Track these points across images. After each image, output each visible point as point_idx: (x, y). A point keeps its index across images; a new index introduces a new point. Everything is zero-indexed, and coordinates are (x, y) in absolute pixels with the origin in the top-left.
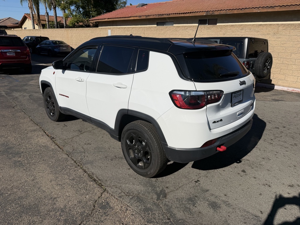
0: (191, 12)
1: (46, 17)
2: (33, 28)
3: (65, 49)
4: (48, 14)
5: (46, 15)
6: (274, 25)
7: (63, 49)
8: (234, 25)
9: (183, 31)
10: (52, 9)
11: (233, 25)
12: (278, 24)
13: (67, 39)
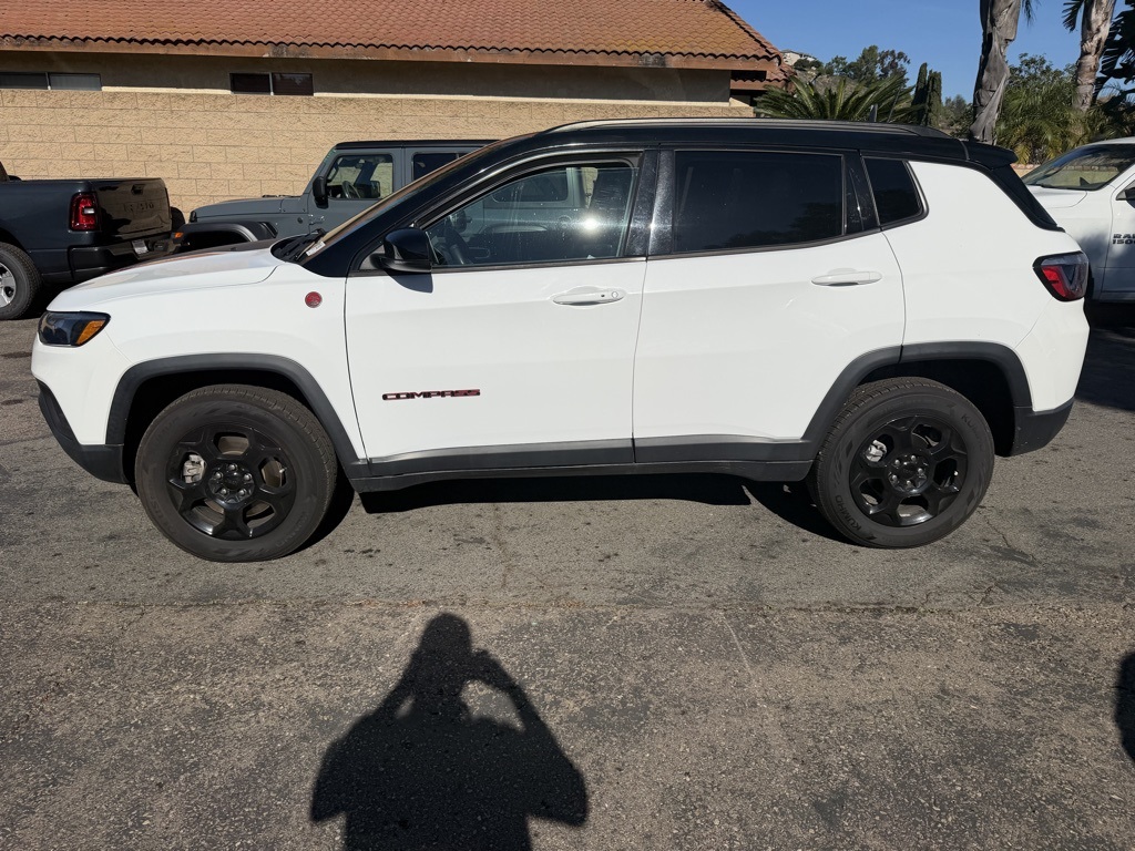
0: (202, 41)
6: (551, 105)
8: (426, 101)
9: (210, 118)
11: (421, 100)
12: (560, 105)
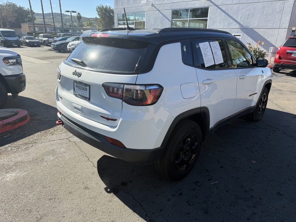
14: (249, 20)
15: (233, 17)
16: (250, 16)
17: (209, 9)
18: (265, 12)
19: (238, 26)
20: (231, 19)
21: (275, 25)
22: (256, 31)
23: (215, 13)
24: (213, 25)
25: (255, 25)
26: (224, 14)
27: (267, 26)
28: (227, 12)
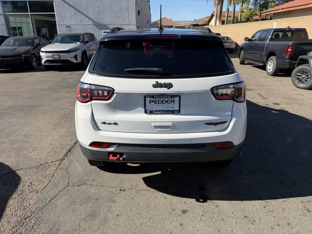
1: (226, 13)
2: (215, 25)
3: (229, 45)
4: (228, 10)
5: (227, 11)
7: (227, 45)
10: (232, 4)
13: (236, 35)
14: (101, 16)
15: (84, 13)
16: (101, 13)
17: (54, 3)
18: (114, 9)
19: (91, 22)
20: (82, 15)
21: (125, 22)
22: (110, 27)
23: (63, 8)
24: (63, 21)
25: (108, 22)
26: (73, 9)
27: (119, 23)
28: (76, 7)
